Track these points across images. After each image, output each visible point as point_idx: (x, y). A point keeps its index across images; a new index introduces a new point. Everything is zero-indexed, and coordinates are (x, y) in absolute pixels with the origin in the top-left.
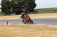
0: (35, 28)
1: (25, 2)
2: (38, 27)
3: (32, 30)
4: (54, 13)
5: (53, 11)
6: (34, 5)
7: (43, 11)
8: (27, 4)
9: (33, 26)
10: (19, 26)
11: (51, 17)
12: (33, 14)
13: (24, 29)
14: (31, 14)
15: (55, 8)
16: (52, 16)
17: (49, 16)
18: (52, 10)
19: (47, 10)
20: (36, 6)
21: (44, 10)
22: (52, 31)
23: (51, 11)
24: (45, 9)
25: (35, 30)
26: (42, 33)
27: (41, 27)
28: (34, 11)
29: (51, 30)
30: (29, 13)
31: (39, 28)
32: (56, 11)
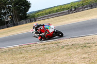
0: (36, 50)
1: (6, 2)
2: (42, 47)
3: (31, 56)
4: (69, 14)
5: (65, 11)
6: (26, 5)
7: (46, 14)
8: (11, 4)
9: (32, 48)
10: (5, 52)
11: (63, 23)
12: (26, 23)
13: (15, 56)
14: (23, 24)
15: (68, 4)
16: (65, 21)
17: (60, 21)
18: (63, 9)
19: (53, 12)
20: (30, 7)
21: (47, 11)
22: (71, 50)
23: (62, 12)
24: (48, 9)
25: (38, 53)
26: (53, 58)
27: (47, 46)
28: (28, 16)
29: (69, 49)
30: (18, 23)
31: (45, 49)
32: (71, 10)
